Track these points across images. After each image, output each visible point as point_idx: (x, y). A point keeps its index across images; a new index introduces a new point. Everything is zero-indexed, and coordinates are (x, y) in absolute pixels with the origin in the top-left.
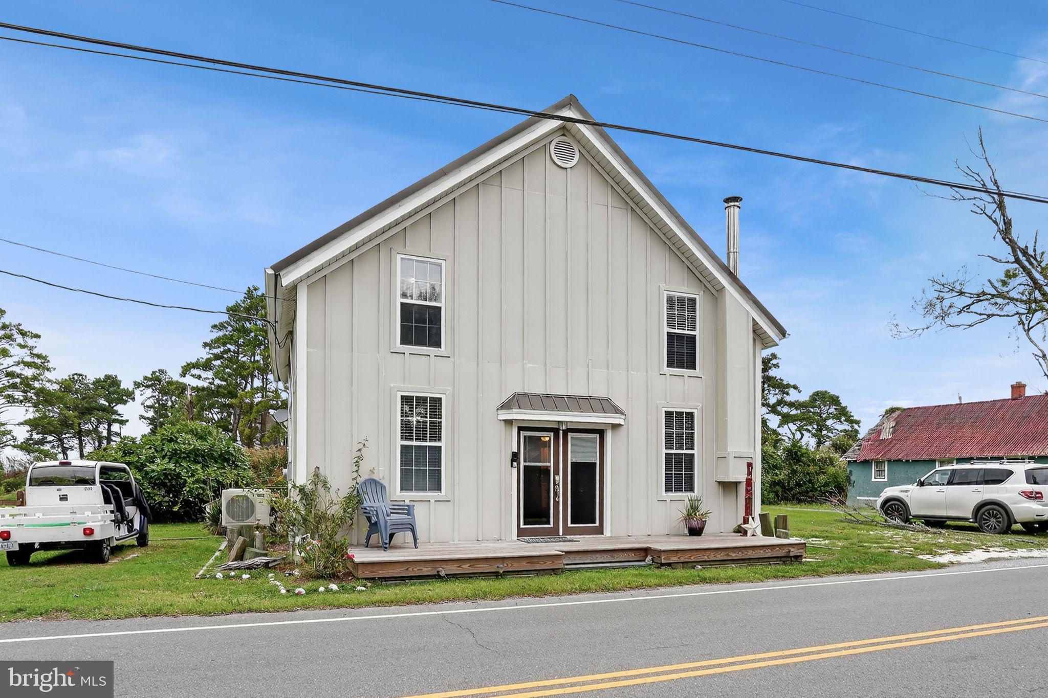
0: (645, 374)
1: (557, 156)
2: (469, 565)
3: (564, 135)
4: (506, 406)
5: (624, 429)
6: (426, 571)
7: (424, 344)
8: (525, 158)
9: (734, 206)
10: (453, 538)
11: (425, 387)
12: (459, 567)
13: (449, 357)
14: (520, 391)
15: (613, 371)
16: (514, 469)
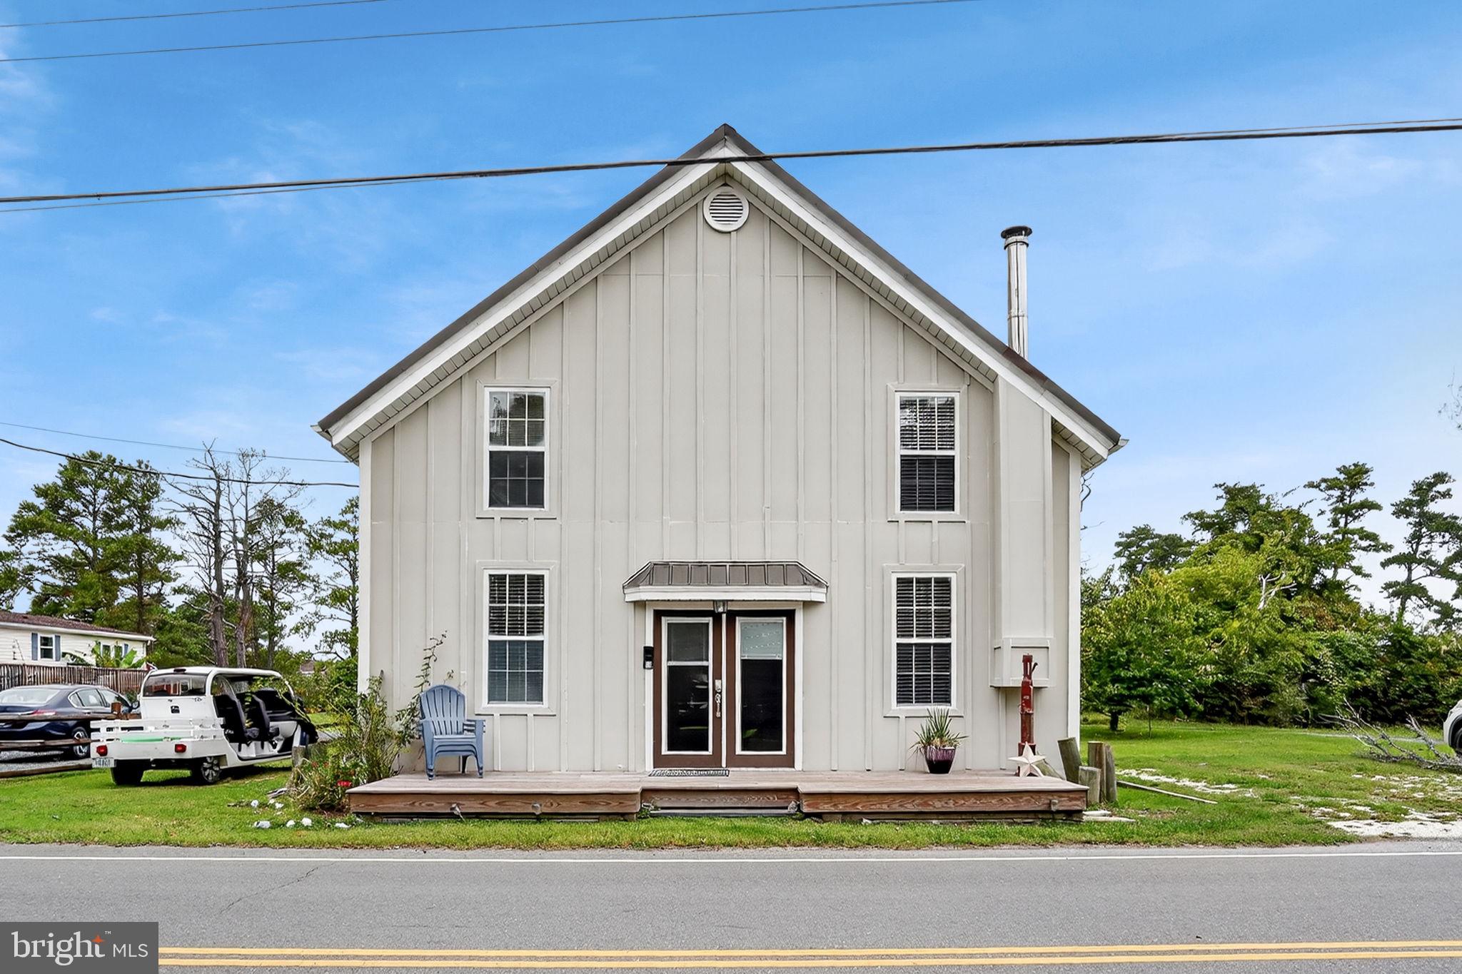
0: (862, 522)
1: (713, 217)
2: (497, 802)
3: (725, 185)
4: (634, 582)
5: (822, 609)
6: (439, 807)
7: (522, 504)
8: (665, 229)
9: (1017, 242)
10: (560, 767)
11: (521, 561)
12: (482, 804)
13: (555, 519)
14: (657, 560)
15: (806, 522)
16: (649, 671)
